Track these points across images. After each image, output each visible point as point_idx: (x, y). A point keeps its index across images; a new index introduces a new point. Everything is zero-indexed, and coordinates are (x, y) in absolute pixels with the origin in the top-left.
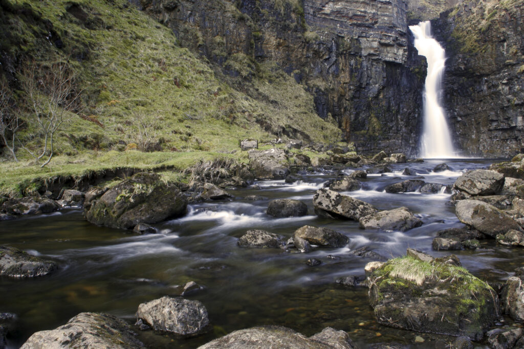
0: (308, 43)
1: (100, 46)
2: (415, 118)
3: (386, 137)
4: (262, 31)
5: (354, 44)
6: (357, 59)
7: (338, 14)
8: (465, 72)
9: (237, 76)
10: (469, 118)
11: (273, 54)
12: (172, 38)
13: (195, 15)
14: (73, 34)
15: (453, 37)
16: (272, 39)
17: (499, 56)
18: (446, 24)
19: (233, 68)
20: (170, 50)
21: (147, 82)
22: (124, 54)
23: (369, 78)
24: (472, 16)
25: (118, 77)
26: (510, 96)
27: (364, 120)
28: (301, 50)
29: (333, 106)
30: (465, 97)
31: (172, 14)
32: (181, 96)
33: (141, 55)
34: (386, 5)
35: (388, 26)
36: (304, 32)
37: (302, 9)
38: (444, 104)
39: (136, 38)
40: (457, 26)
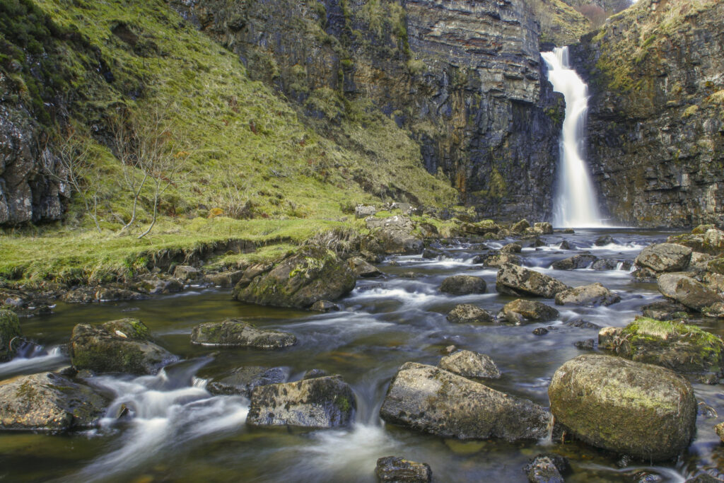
0: (412, 74)
1: (157, 79)
2: (550, 175)
3: (513, 199)
4: (353, 59)
5: (471, 77)
6: (475, 97)
7: (450, 37)
8: (615, 114)
9: (321, 117)
10: (619, 175)
11: (367, 89)
12: (241, 68)
13: (268, 37)
14: (124, 64)
15: (598, 68)
16: (367, 69)
17: (659, 96)
18: (589, 50)
19: (317, 108)
20: (241, 84)
21: (218, 127)
22: (187, 91)
23: (490, 122)
24: (623, 42)
25: (182, 120)
26: (672, 148)
27: (484, 177)
28: (403, 84)
29: (445, 158)
30: (614, 147)
31: (238, 35)
32: (260, 146)
33: (206, 91)
34: (512, 27)
35: (516, 53)
36: (407, 60)
37: (404, 29)
38: (587, 157)
39: (199, 68)
40: (603, 54)
